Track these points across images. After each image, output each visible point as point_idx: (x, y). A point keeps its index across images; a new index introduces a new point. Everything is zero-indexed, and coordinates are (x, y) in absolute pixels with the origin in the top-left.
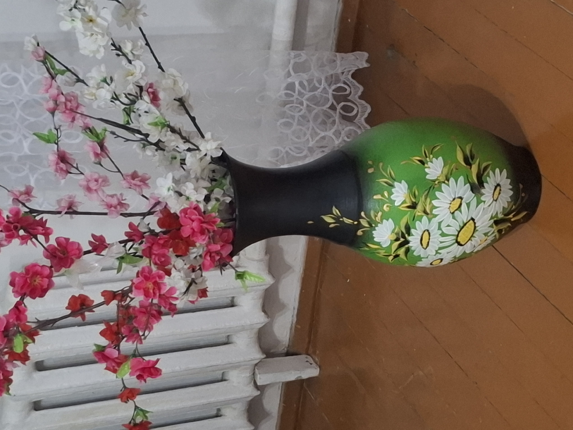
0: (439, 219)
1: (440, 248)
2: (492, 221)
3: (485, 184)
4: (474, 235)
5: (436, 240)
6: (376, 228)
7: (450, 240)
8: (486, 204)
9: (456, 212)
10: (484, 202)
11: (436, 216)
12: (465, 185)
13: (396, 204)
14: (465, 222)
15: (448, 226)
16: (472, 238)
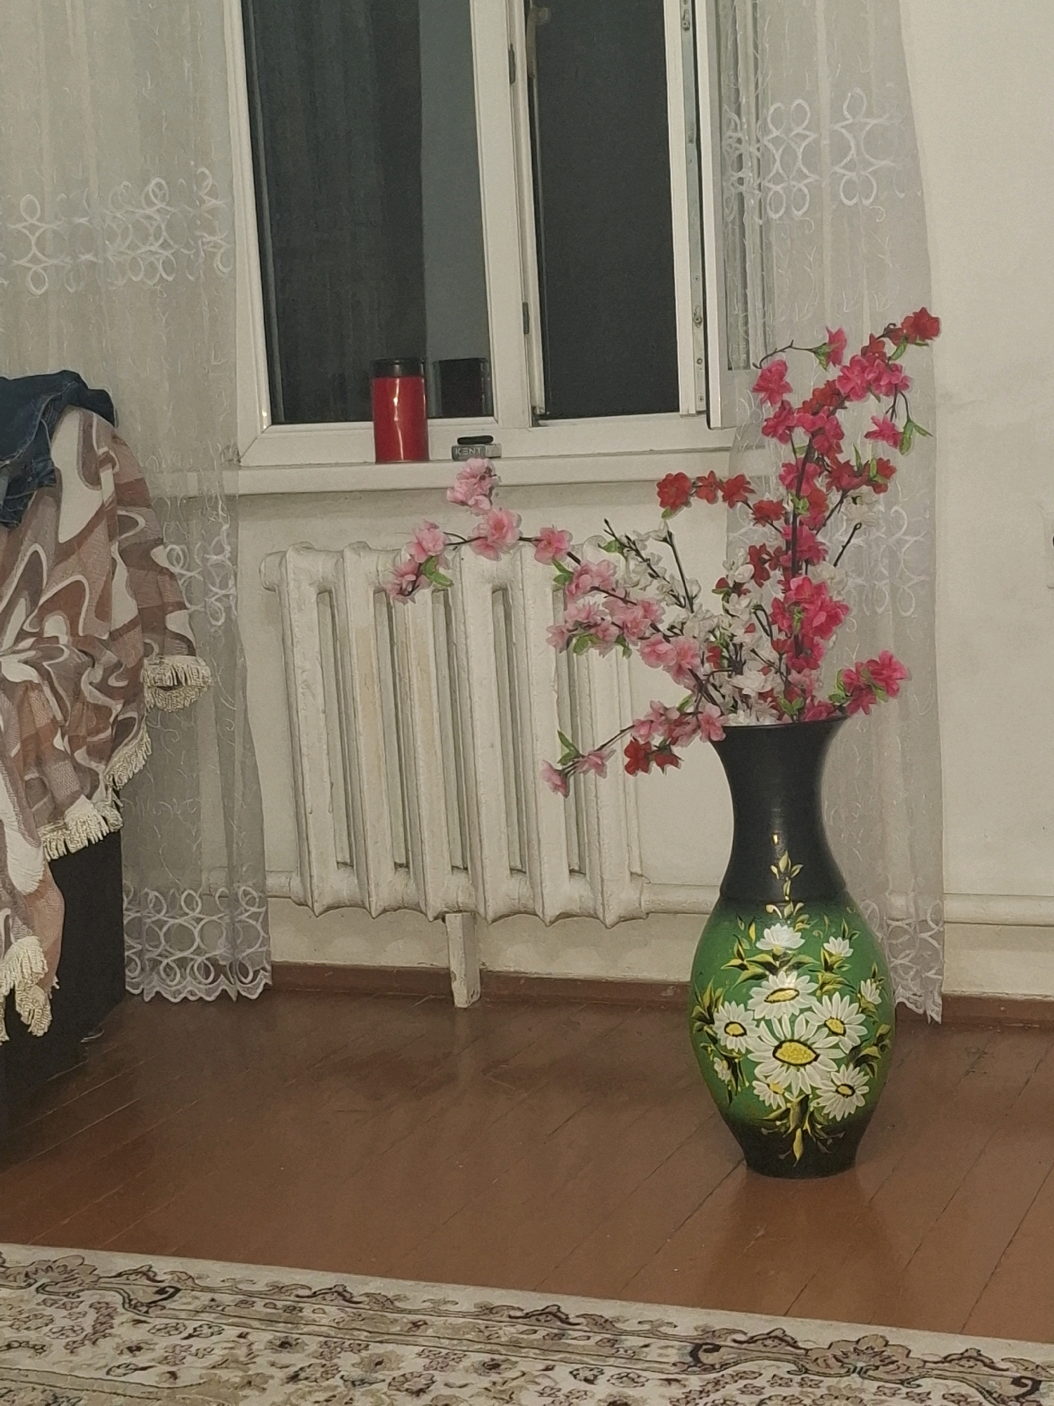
0: (815, 1006)
1: (769, 1023)
2: (809, 1092)
3: (858, 1069)
4: (792, 1067)
5: (783, 1011)
6: (786, 927)
8: (835, 1075)
9: (826, 1029)
10: (838, 1071)
11: (820, 1001)
12: (859, 1036)
13: (825, 945)
15: (807, 1022)
16: (785, 1068)
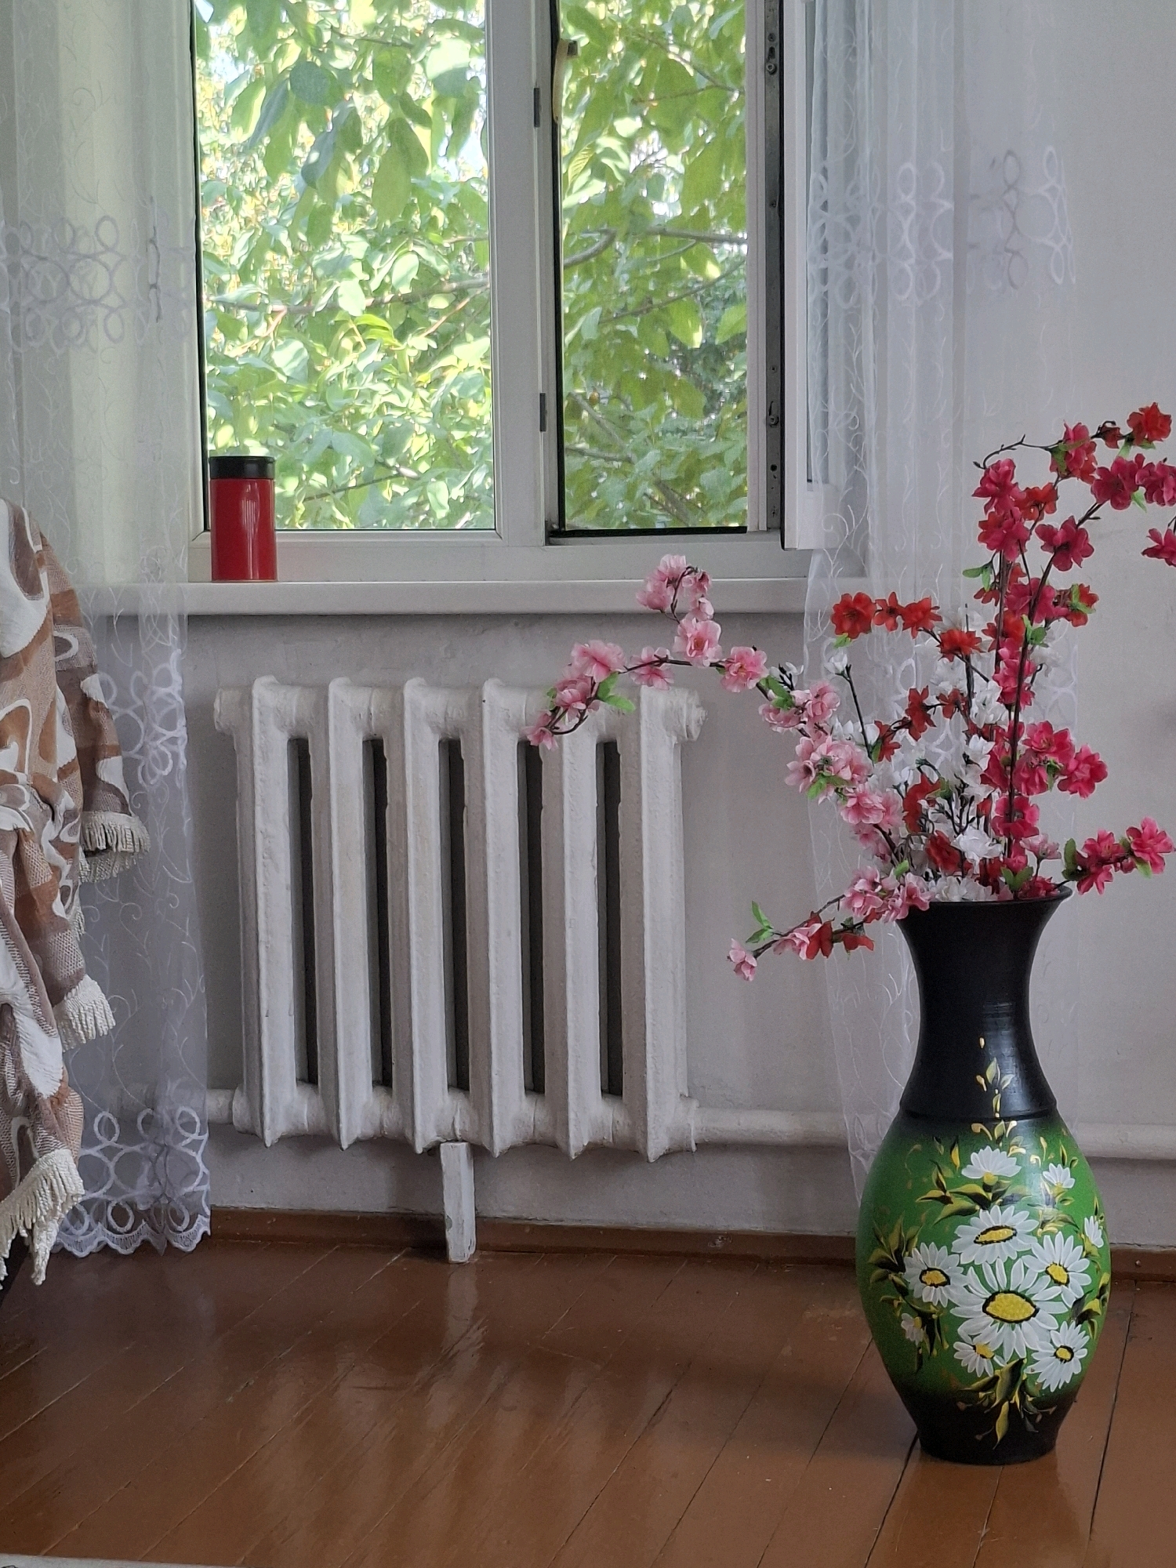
0: (1036, 1250)
1: (979, 1270)
2: (1023, 1355)
3: (1078, 1328)
4: (1006, 1324)
5: (998, 1254)
7: (998, 1280)
8: (1055, 1334)
9: (1049, 1276)
10: (1058, 1330)
11: (1041, 1242)
13: (1045, 1173)
14: (1033, 1299)
15: (1026, 1269)
16: (996, 1325)
